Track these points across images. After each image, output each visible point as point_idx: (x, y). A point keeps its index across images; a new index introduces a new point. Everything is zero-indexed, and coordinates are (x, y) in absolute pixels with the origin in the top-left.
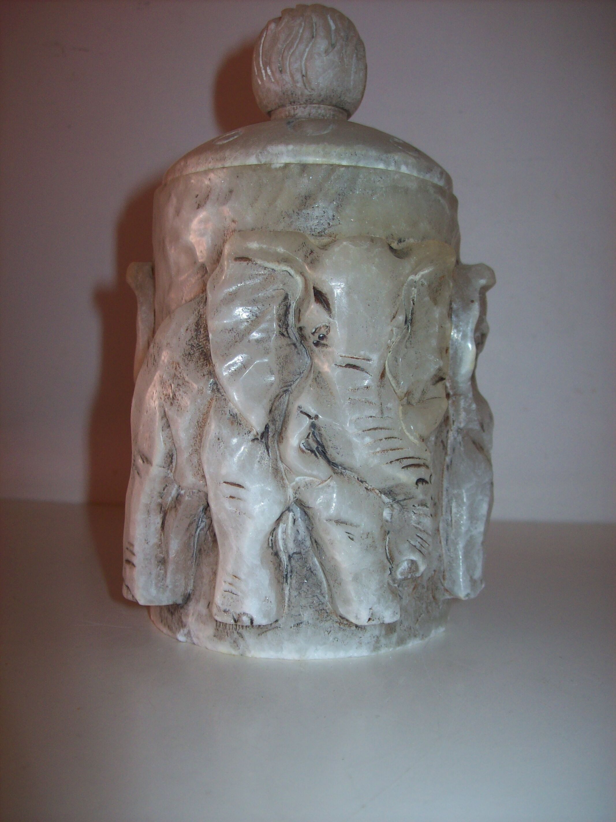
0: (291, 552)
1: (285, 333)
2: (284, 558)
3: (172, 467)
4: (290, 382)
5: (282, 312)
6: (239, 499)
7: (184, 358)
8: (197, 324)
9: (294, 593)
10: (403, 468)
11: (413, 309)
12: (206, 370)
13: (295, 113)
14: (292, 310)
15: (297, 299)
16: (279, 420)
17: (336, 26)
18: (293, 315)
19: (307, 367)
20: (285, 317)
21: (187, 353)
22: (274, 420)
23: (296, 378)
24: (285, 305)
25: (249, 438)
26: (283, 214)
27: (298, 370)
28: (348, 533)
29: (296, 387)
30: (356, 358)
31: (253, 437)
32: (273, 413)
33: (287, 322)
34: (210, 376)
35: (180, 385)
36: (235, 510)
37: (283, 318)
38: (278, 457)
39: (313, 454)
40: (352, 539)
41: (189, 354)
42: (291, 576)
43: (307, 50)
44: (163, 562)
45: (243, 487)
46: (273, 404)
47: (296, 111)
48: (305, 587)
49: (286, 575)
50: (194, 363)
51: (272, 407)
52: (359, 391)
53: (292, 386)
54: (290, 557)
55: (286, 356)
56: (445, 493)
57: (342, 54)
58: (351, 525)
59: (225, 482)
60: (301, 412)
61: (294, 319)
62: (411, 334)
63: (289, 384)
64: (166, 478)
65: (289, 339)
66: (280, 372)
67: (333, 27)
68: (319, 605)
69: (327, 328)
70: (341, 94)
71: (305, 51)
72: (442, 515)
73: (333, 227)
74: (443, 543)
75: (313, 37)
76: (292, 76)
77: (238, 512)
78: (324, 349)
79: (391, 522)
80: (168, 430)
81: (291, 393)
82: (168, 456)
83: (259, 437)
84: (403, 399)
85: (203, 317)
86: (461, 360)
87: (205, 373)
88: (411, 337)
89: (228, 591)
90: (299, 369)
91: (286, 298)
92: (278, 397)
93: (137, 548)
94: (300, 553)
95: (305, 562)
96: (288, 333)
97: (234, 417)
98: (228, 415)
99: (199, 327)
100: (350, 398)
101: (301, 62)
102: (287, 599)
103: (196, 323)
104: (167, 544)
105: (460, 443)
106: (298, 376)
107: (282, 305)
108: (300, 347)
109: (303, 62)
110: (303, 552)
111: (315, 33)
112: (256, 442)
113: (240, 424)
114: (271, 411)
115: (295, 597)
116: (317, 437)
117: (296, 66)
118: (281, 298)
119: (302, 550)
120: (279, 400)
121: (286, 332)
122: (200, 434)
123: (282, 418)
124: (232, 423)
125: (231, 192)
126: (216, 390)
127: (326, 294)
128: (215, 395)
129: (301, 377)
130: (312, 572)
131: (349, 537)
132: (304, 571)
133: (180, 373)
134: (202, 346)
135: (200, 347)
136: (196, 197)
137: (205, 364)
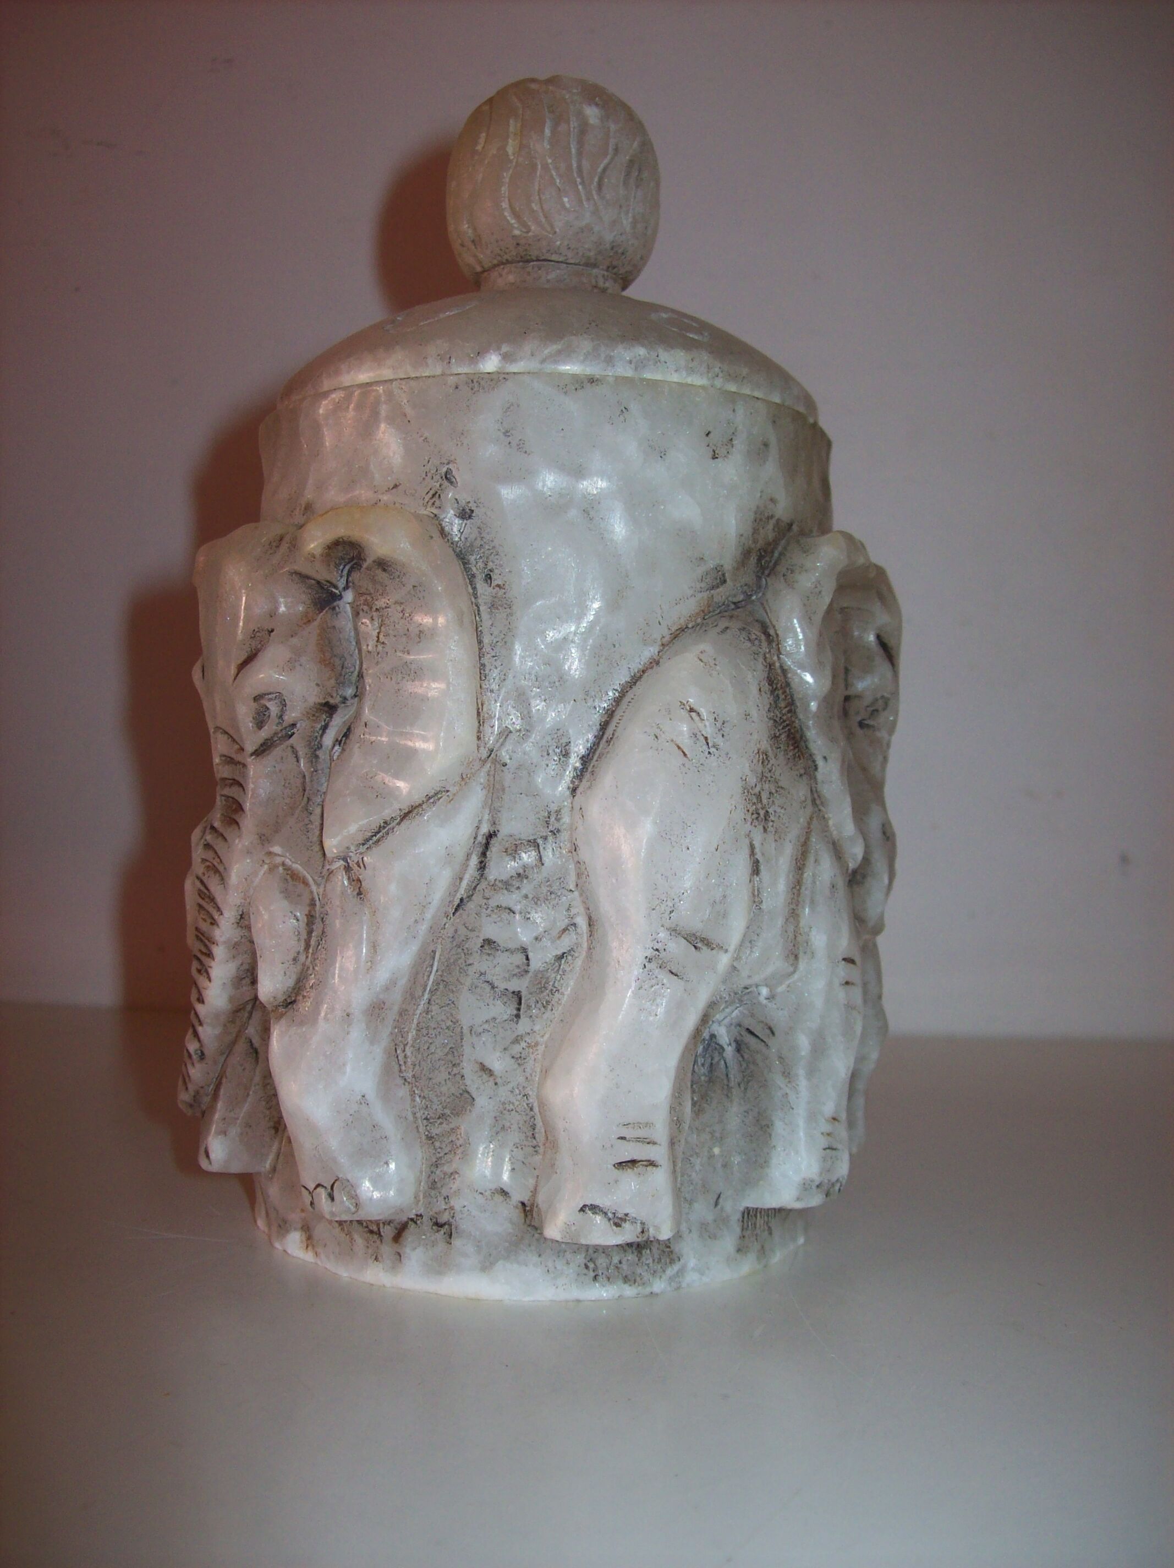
7: (770, 744)
8: (770, 681)
12: (802, 766)
21: (772, 734)
34: (808, 777)
35: (772, 794)
41: (775, 736)
50: (783, 752)
85: (775, 669)
103: (767, 679)
126: (816, 800)
128: (816, 809)
133: (770, 771)
134: (787, 722)
135: (785, 724)
136: (707, 435)
137: (797, 755)
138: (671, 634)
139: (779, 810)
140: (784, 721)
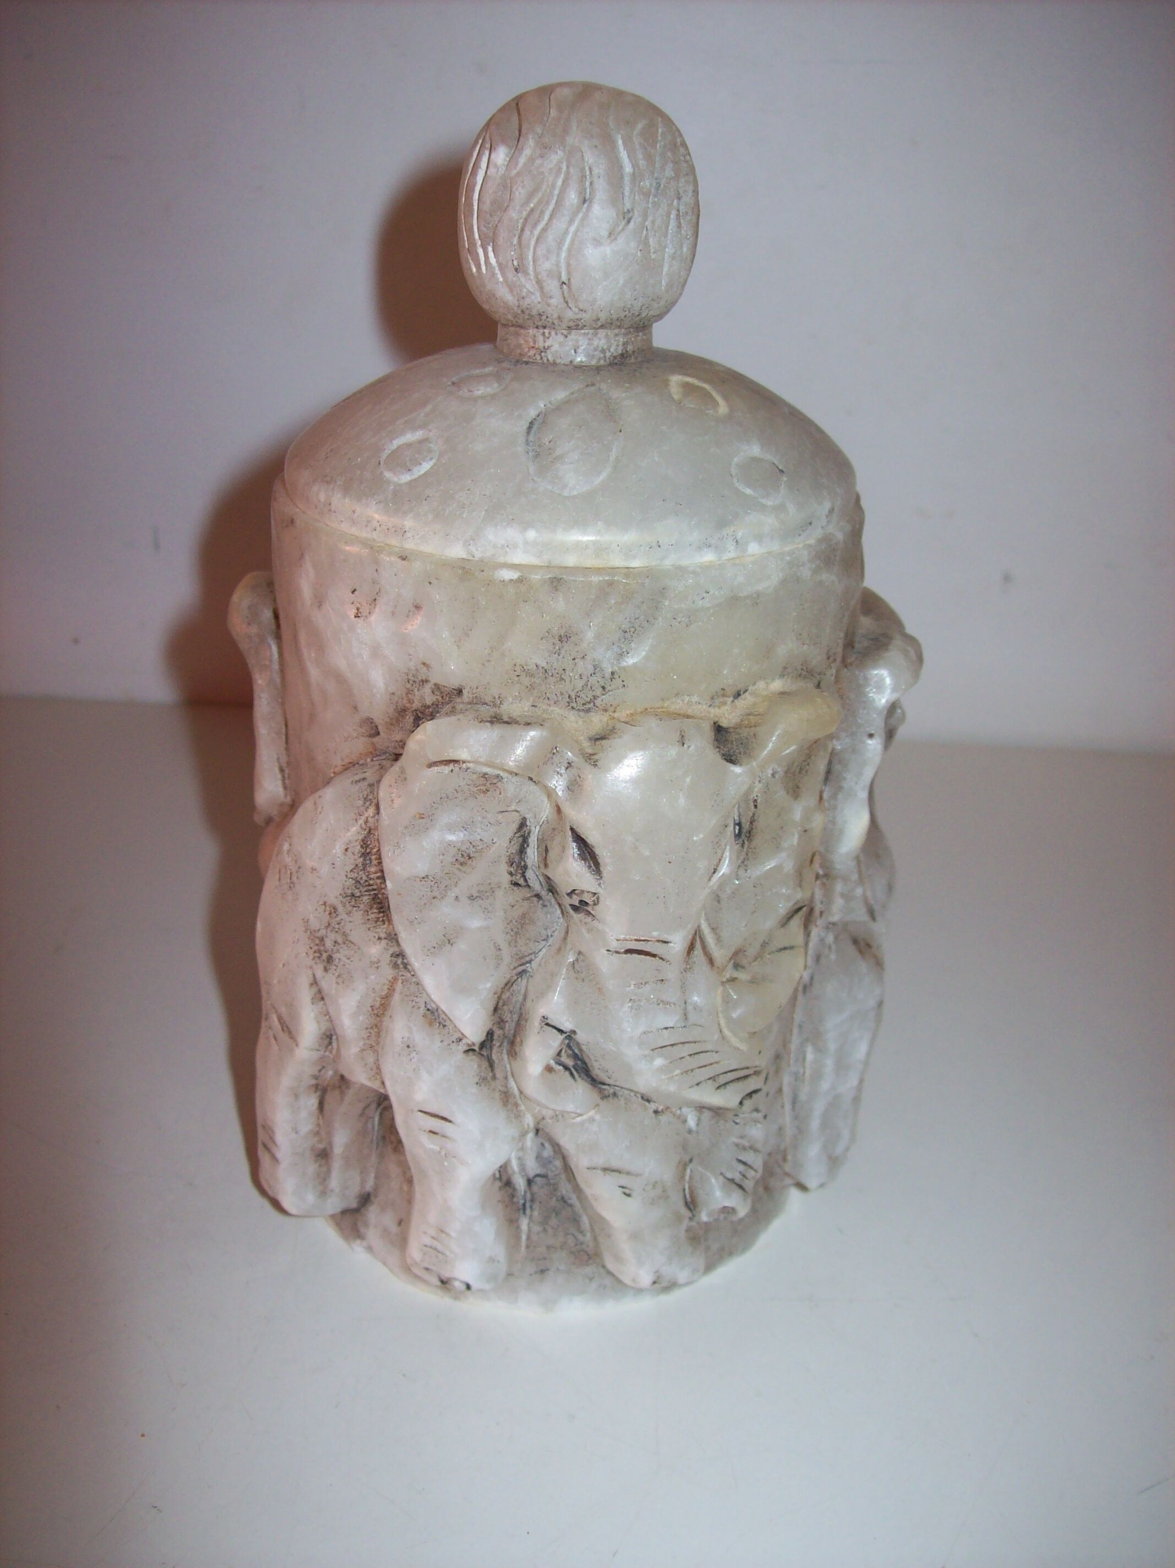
0: (531, 1174)
1: (521, 882)
2: (520, 1183)
3: (332, 1049)
4: (529, 955)
5: (514, 848)
6: (444, 1136)
7: (344, 900)
8: (364, 844)
9: (536, 1228)
10: (718, 1088)
11: (754, 814)
12: (382, 930)
13: (547, 344)
14: (533, 840)
15: (542, 822)
16: (510, 1020)
17: (633, 166)
18: (536, 847)
19: (559, 924)
20: (521, 855)
21: (349, 892)
22: (502, 1021)
23: (540, 947)
24: (521, 836)
25: (460, 1047)
26: (518, 668)
27: (544, 933)
28: (623, 1187)
29: (540, 965)
30: (644, 941)
31: (466, 1048)
32: (499, 1012)
33: (524, 861)
34: (390, 942)
35: (338, 944)
36: (438, 1149)
37: (517, 859)
38: (509, 1074)
39: (567, 1073)
40: (629, 1195)
41: (353, 895)
42: (531, 1207)
43: (572, 229)
44: (323, 1155)
45: (450, 1121)
46: (499, 998)
47: (547, 340)
48: (554, 1221)
49: (524, 1205)
50: (362, 912)
51: (498, 1002)
52: (647, 985)
53: (533, 962)
54: (530, 1182)
55: (524, 916)
56: (795, 1031)
57: (645, 232)
58: (628, 1173)
59: (421, 1111)
60: (547, 1024)
61: (536, 854)
62: (747, 855)
63: (528, 959)
64: (322, 1058)
65: (527, 889)
66: (513, 944)
67: (628, 169)
68: (576, 1245)
69: (594, 896)
70: (641, 309)
71: (566, 232)
72: (789, 1065)
73: (610, 693)
74: (788, 1107)
75: (584, 201)
76: (539, 282)
77: (443, 1153)
78: (589, 919)
79: (697, 1132)
80: (322, 1002)
81: (532, 976)
82: (325, 1037)
83: (476, 1048)
84: (726, 966)
85: (374, 834)
86: (841, 832)
87: (383, 935)
88: (748, 859)
89: (431, 1247)
90: (546, 929)
91: (523, 824)
92: (509, 984)
93: (280, 1137)
94: (544, 1176)
95: (555, 1187)
96: (526, 880)
97: (432, 1013)
98: (422, 1010)
99: (368, 851)
100: (631, 1000)
101: (558, 255)
102: (524, 1237)
103: (363, 840)
104: (330, 1134)
105: (830, 947)
106: (544, 943)
107: (515, 838)
108: (548, 897)
109: (563, 255)
110: (550, 1175)
111: (588, 190)
112: (471, 1053)
113: (444, 1026)
114: (496, 1009)
115: (538, 1233)
116: (573, 1048)
117: (546, 265)
118: (515, 826)
119: (549, 1172)
120: (510, 988)
121: (522, 879)
122: (376, 1026)
123: (516, 1017)
124: (431, 1024)
125: (419, 608)
126: (401, 966)
127: (593, 847)
128: (401, 973)
129: (549, 944)
130: (565, 1202)
131: (625, 1193)
132: (553, 1202)
133: (339, 924)
134: (375, 887)
135: (371, 888)
136: (353, 592)
137: (381, 919)
138: (343, 765)
139: (344, 959)
140: (369, 885)
